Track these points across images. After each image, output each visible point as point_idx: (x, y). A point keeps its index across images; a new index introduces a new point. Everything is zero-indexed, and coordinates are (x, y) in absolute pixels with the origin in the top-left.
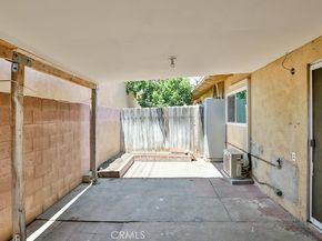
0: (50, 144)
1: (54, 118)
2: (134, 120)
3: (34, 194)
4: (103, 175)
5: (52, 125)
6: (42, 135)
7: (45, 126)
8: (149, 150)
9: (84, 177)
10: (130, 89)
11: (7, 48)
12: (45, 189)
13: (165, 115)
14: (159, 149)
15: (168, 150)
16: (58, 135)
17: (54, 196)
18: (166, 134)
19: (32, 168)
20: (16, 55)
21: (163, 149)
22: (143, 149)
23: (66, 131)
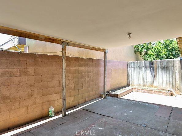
0: (82, 77)
1: (85, 66)
2: (135, 68)
3: (74, 96)
4: (111, 95)
5: (83, 69)
6: (79, 73)
7: (80, 69)
8: (144, 86)
9: (101, 94)
10: (136, 50)
11: (59, 40)
12: (79, 95)
13: (154, 65)
14: (150, 86)
15: (155, 87)
16: (86, 73)
17: (84, 99)
18: (155, 77)
19: (74, 85)
20: (62, 42)
21: (152, 86)
22: (140, 85)
23: (90, 72)
